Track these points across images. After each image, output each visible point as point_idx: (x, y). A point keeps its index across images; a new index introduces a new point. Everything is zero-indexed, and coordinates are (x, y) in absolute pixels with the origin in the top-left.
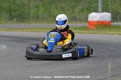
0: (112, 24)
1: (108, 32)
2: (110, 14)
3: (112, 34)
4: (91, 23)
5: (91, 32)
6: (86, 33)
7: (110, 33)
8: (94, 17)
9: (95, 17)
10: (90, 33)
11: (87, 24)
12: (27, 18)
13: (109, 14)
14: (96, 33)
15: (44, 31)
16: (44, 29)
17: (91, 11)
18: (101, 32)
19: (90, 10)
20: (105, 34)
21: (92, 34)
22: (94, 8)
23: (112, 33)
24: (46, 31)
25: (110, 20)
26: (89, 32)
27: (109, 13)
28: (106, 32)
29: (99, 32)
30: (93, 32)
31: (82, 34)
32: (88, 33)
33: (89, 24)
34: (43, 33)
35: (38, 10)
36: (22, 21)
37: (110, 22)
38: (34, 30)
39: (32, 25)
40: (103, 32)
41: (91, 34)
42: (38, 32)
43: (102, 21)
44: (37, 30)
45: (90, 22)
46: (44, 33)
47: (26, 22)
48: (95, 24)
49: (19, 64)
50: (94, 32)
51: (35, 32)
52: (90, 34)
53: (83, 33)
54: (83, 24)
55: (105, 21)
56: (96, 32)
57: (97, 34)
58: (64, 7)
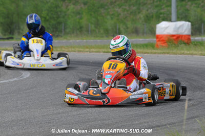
0: (192, 38)
1: (186, 52)
2: (190, 23)
3: (192, 54)
4: (160, 37)
5: (159, 51)
6: (151, 53)
7: (188, 52)
8: (165, 28)
9: (167, 28)
10: (159, 53)
11: (155, 39)
12: (63, 31)
13: (188, 25)
14: (168, 53)
15: (87, 50)
16: (87, 48)
17: (161, 19)
18: (175, 51)
19: (159, 17)
20: (181, 54)
21: (162, 55)
22: (165, 15)
23: (191, 52)
24: (91, 50)
25: (190, 33)
26: (157, 51)
27: (187, 23)
28: (183, 52)
29: (171, 51)
30: (162, 51)
31: (146, 54)
32: (155, 53)
33: (158, 40)
34: (86, 53)
35: (81, 18)
36: (56, 35)
37: (189, 35)
38: (73, 49)
39: (71, 41)
40: (179, 52)
41: (160, 55)
42: (79, 51)
43: (177, 35)
44: (77, 49)
45: (159, 35)
46: (88, 53)
47: (61, 36)
48: (166, 39)
49: (48, 100)
50: (165, 51)
51: (75, 51)
52: (157, 55)
53: (148, 53)
54: (147, 39)
55: (181, 34)
56: (168, 51)
57: (168, 55)
58: (120, 14)
